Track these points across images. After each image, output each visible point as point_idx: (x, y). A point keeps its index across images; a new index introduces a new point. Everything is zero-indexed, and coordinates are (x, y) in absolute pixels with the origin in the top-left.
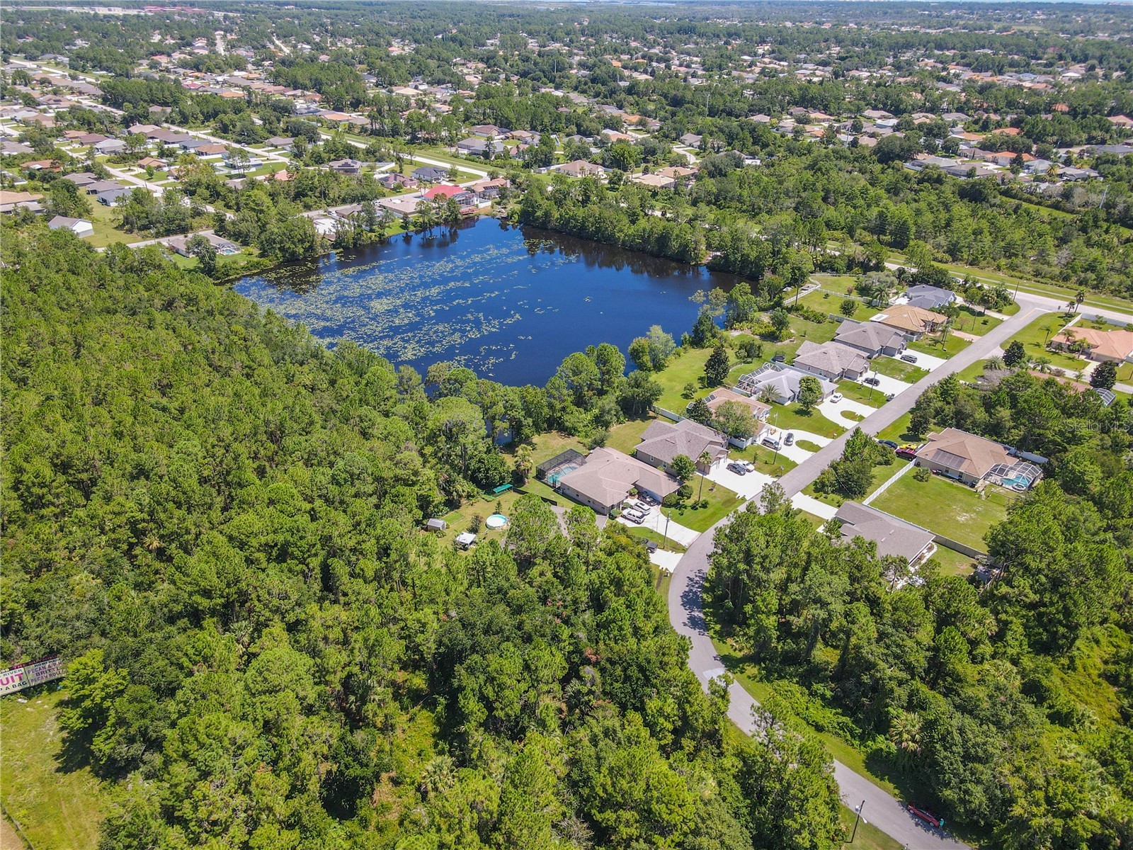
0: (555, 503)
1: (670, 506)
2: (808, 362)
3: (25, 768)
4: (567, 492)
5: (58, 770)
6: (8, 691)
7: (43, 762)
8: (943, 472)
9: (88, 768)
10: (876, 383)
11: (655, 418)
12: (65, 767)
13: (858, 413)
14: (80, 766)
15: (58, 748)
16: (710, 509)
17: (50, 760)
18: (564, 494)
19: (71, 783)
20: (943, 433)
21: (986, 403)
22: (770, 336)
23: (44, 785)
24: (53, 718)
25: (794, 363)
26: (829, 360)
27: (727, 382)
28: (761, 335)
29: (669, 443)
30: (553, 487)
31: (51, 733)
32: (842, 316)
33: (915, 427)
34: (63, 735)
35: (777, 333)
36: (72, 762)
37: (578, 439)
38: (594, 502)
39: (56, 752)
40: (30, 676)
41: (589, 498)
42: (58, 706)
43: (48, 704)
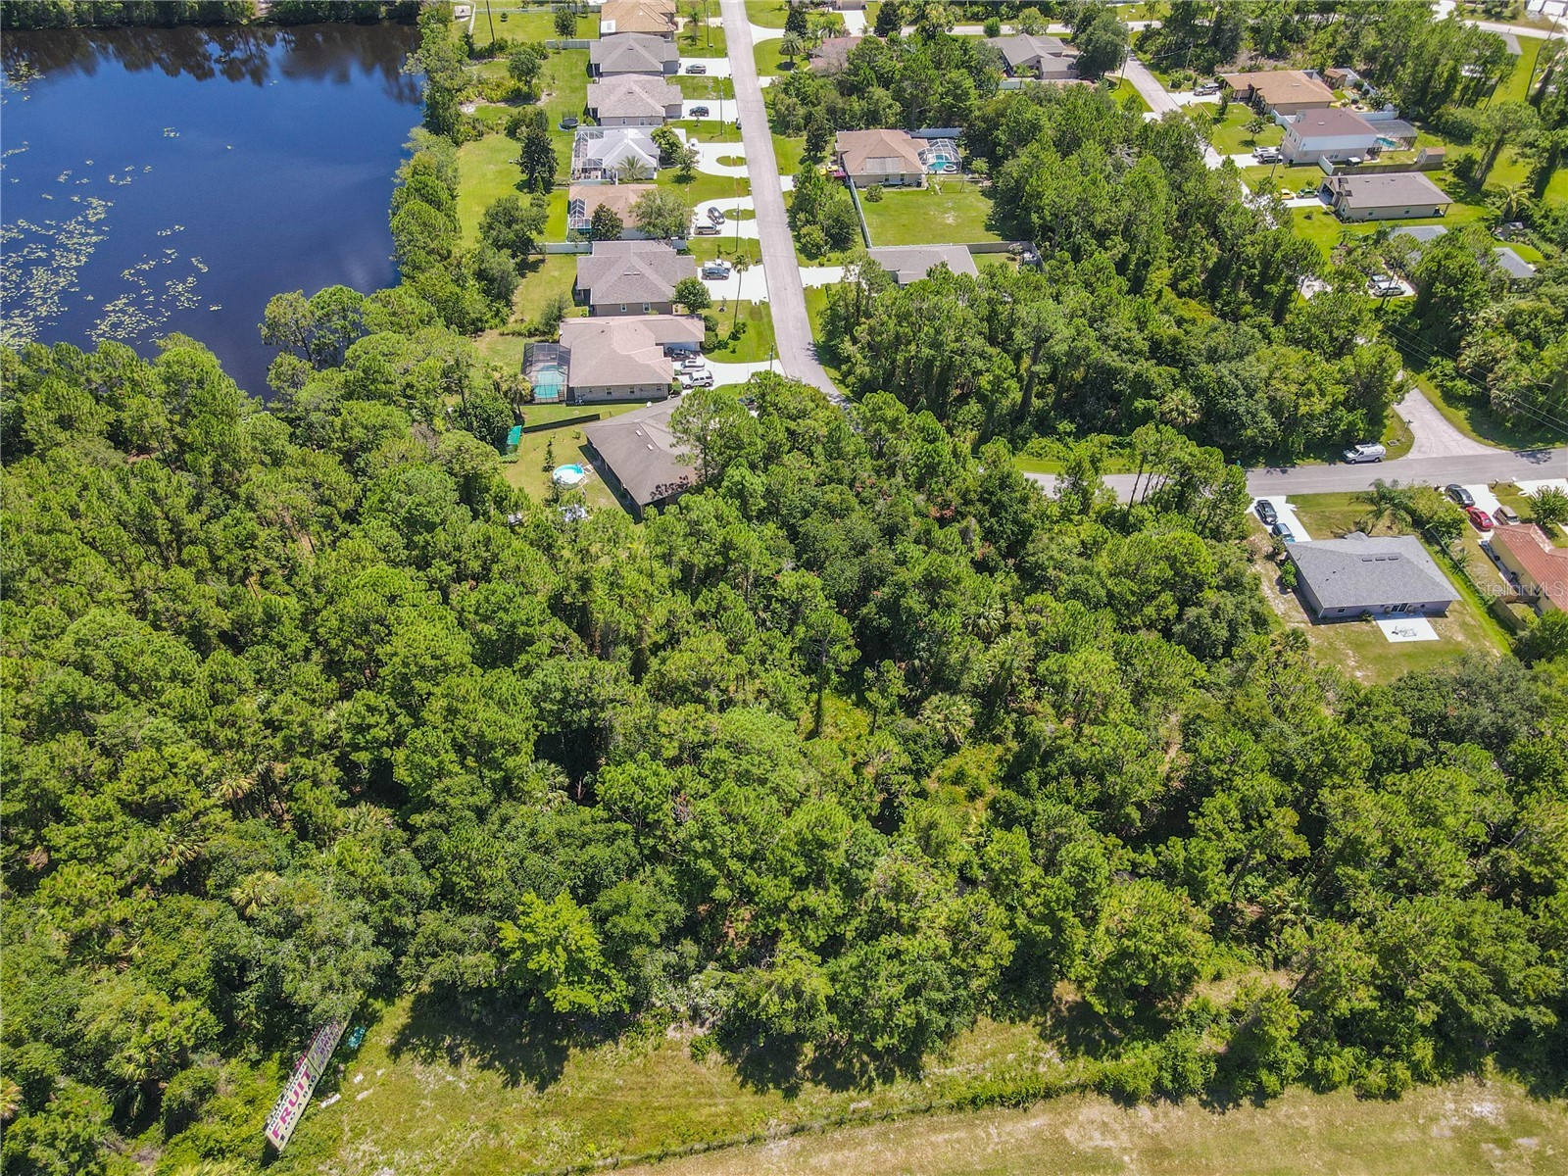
0: (596, 418)
1: (711, 350)
2: (619, 113)
3: (494, 1127)
4: (589, 397)
5: (541, 1088)
6: (302, 1107)
7: (503, 1102)
8: (887, 181)
9: (572, 1051)
10: (704, 112)
11: (543, 261)
12: (543, 1078)
13: (733, 156)
14: (559, 1056)
15: (495, 1078)
16: (751, 331)
17: (509, 1093)
18: (587, 403)
19: (581, 1079)
20: (841, 140)
21: (848, 89)
22: (517, 98)
23: (554, 1113)
24: (418, 1067)
25: (599, 121)
26: (642, 100)
27: (557, 177)
28: (506, 100)
29: (632, 276)
30: (560, 402)
31: (450, 1078)
32: (563, 39)
33: (816, 145)
34: (469, 1064)
35: (525, 89)
36: (540, 1067)
37: (496, 332)
38: (642, 388)
39: (499, 1081)
40: (316, 1064)
41: (632, 387)
42: (397, 1056)
43: (377, 1068)
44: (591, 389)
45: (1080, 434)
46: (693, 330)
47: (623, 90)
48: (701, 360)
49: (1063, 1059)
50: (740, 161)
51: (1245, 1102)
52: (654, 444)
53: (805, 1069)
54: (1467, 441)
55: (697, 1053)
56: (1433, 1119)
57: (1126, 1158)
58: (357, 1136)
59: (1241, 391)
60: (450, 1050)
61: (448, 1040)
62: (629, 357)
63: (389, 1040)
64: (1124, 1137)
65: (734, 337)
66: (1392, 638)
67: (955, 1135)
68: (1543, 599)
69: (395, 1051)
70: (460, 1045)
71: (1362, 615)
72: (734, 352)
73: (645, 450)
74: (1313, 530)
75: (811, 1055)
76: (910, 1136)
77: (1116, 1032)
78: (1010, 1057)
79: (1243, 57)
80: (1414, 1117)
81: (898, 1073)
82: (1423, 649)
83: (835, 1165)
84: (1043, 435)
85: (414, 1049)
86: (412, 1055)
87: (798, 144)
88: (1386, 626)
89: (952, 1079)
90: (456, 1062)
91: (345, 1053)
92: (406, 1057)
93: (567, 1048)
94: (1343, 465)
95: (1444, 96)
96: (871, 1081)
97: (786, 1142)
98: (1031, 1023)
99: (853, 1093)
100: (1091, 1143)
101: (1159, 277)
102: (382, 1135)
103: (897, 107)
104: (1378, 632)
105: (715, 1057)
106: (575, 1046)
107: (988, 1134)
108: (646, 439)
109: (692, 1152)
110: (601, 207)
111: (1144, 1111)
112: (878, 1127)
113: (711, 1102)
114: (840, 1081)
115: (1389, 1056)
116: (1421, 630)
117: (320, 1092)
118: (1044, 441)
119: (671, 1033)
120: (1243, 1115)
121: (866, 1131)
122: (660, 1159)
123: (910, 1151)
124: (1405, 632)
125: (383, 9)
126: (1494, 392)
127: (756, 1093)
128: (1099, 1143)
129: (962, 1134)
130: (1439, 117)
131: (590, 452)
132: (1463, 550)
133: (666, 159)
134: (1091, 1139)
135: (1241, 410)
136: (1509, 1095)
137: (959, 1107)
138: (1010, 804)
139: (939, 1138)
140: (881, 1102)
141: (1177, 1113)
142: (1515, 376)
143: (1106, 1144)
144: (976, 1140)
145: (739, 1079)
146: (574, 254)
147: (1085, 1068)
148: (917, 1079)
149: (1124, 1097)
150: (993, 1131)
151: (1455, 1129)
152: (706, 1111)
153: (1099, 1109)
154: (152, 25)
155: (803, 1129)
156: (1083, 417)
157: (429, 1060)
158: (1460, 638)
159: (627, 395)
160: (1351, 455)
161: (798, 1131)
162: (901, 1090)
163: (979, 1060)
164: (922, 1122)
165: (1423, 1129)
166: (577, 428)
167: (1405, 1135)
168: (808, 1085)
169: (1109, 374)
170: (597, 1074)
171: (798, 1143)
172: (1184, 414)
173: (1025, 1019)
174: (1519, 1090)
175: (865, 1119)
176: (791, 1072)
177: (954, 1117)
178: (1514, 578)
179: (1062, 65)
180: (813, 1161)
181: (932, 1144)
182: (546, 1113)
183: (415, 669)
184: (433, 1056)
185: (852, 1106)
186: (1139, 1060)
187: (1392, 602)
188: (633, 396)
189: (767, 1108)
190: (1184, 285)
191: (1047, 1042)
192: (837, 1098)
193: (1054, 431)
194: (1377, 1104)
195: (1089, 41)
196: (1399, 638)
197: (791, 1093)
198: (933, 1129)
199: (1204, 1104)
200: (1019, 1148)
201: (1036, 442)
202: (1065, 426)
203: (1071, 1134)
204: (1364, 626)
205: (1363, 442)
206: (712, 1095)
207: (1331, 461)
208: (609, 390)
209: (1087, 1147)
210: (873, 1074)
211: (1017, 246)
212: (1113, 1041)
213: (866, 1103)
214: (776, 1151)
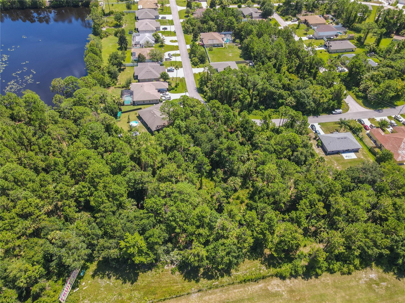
1: (170, 90)
2: (144, 29)
3: (120, 294)
4: (139, 103)
5: (132, 283)
6: (69, 292)
8: (214, 46)
9: (140, 273)
10: (166, 29)
11: (125, 68)
12: (133, 281)
13: (174, 40)
14: (137, 275)
16: (180, 85)
17: (124, 285)
18: (138, 105)
19: (143, 281)
20: (202, 35)
21: (203, 22)
22: (117, 26)
23: (136, 290)
24: (99, 280)
25: (138, 32)
26: (150, 26)
27: (128, 46)
28: (114, 27)
29: (149, 72)
30: (131, 105)
31: (108, 282)
32: (128, 10)
33: (195, 37)
34: (113, 278)
35: (119, 24)
36: (132, 278)
37: (114, 87)
38: (152, 101)
39: (121, 282)
40: (72, 280)
41: (150, 100)
42: (94, 277)
43: (88, 281)
44: (139, 101)
45: (266, 109)
46: (165, 85)
47: (145, 23)
48: (167, 93)
49: (267, 269)
50: (176, 41)
51: (313, 277)
52: (156, 115)
53: (201, 275)
54: (362, 108)
55: (173, 272)
56: (360, 279)
57: (284, 293)
58: (84, 299)
59: (306, 97)
60: (108, 275)
61: (107, 272)
62: (149, 93)
63: (91, 273)
64: (283, 288)
65: (176, 87)
66: (346, 158)
67: (240, 290)
68: (382, 147)
69: (93, 276)
70: (110, 274)
71: (338, 153)
72: (176, 90)
73: (154, 117)
74: (325, 131)
75: (202, 271)
76: (229, 291)
77: (280, 261)
78: (253, 269)
79: (303, 12)
80: (355, 279)
81: (225, 275)
82: (353, 161)
83: (209, 299)
84: (256, 109)
85: (98, 275)
86: (98, 277)
87: (191, 37)
88: (344, 155)
89: (239, 275)
90: (109, 278)
91: (80, 277)
92: (96, 277)
93: (139, 273)
94: (332, 115)
95: (354, 21)
96: (218, 277)
97: (196, 294)
98: (258, 260)
99: (213, 280)
100: (275, 290)
101: (284, 68)
102: (90, 298)
103: (216, 26)
104: (342, 157)
105: (177, 273)
106: (141, 272)
107: (248, 289)
108: (154, 114)
109: (172, 298)
110: (140, 54)
111: (288, 281)
112: (220, 289)
113: (177, 285)
114: (210, 278)
115: (348, 264)
116: (353, 156)
117: (73, 288)
118: (257, 111)
119: (166, 267)
120: (313, 281)
121: (217, 290)
122: (164, 300)
123: (229, 294)
124: (349, 157)
125: (80, 3)
126: (369, 95)
127: (188, 282)
128: (277, 290)
129: (242, 289)
130: (353, 26)
131: (139, 118)
132: (362, 135)
133: (157, 41)
134: (275, 289)
135: (306, 102)
136: (379, 272)
137: (241, 282)
138: (251, 204)
139: (236, 291)
140: (221, 282)
141: (296, 281)
142: (374, 91)
143: (278, 290)
144: (245, 291)
145: (184, 278)
146: (133, 66)
147: (273, 271)
148: (230, 276)
149: (283, 278)
150: (250, 288)
151: (366, 281)
152: (175, 287)
153: (276, 281)
154: (18, 9)
155: (201, 290)
156: (266, 105)
157: (102, 278)
158: (362, 157)
159: (148, 102)
160: (334, 112)
161: (200, 291)
162: (226, 279)
163: (245, 270)
164: (231, 287)
165: (358, 282)
166: (136, 112)
167: (353, 283)
168: (202, 279)
169: (273, 93)
170: (147, 279)
171: (200, 294)
172: (292, 103)
173: (257, 259)
174: (381, 271)
175: (217, 287)
176: (197, 276)
177: (240, 285)
178: (375, 142)
179: (258, 15)
180: (204, 298)
181: (234, 292)
182: (134, 290)
183: (95, 176)
184: (103, 277)
185: (213, 284)
186: (286, 268)
187: (345, 149)
188: (150, 103)
189: (191, 285)
190: (290, 70)
191: (263, 265)
192: (209, 282)
193: (259, 108)
194: (346, 276)
195: (264, 8)
196: (347, 158)
197: (197, 281)
198: (234, 288)
199: (303, 278)
200: (256, 292)
201: (255, 111)
202: (262, 107)
203: (269, 288)
204: (339, 155)
205: (337, 109)
206: (177, 283)
207: (329, 114)
208: (144, 101)
209: (274, 291)
210: (219, 275)
211: (248, 61)
212: (279, 263)
213: (217, 283)
214: (194, 296)
